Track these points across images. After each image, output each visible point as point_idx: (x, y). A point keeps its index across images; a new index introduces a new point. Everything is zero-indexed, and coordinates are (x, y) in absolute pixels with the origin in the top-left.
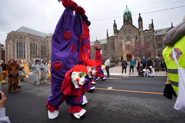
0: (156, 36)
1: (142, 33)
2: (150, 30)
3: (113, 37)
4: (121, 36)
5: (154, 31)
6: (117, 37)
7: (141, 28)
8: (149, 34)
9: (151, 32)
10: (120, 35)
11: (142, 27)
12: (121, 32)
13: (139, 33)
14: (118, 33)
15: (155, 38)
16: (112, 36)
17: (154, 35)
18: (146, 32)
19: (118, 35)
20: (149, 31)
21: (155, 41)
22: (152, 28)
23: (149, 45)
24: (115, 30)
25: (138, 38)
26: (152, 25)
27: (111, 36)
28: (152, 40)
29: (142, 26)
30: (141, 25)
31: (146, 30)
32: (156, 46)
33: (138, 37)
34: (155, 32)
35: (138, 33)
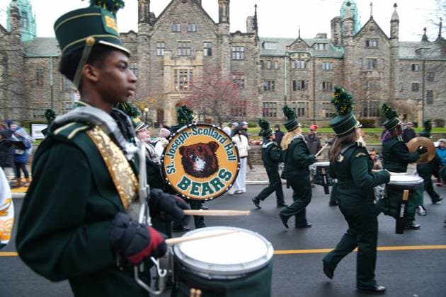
0: (261, 56)
1: (226, 40)
2: (249, 35)
3: (133, 37)
4: (162, 38)
5: (257, 39)
6: (149, 37)
7: (224, 22)
8: (244, 45)
9: (252, 43)
10: (157, 34)
11: (228, 22)
12: (162, 23)
13: (219, 37)
14: (152, 24)
15: (258, 60)
16: (132, 32)
17: (257, 53)
18: (238, 37)
19: (151, 30)
20: (246, 39)
21: (259, 70)
22: (254, 31)
23: (243, 80)
24: (143, 13)
25: (213, 54)
26: (254, 22)
27: (127, 32)
28: (252, 64)
29: (228, 19)
30: (224, 14)
31: (238, 33)
32: (260, 85)
33: (214, 50)
34: (260, 44)
35: (215, 37)
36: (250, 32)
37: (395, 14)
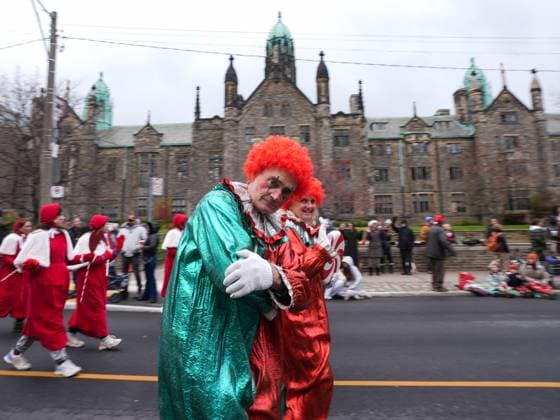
0: (371, 140)
1: (326, 123)
2: (354, 115)
3: (218, 122)
4: (252, 123)
5: (364, 120)
6: (237, 122)
7: (324, 103)
8: (348, 128)
9: (357, 125)
10: (246, 119)
11: (328, 102)
12: (251, 106)
13: (318, 120)
14: (240, 108)
15: (366, 145)
16: (217, 117)
17: (364, 137)
18: (341, 119)
19: (240, 114)
20: (351, 120)
21: (368, 156)
22: (359, 112)
23: (349, 170)
24: (230, 96)
25: (312, 140)
26: (358, 100)
27: (211, 117)
28: (359, 150)
29: (328, 98)
30: (323, 93)
31: (341, 114)
32: (369, 175)
33: (312, 133)
34: (368, 125)
35: (313, 119)
36: (355, 112)
37: (535, 81)
